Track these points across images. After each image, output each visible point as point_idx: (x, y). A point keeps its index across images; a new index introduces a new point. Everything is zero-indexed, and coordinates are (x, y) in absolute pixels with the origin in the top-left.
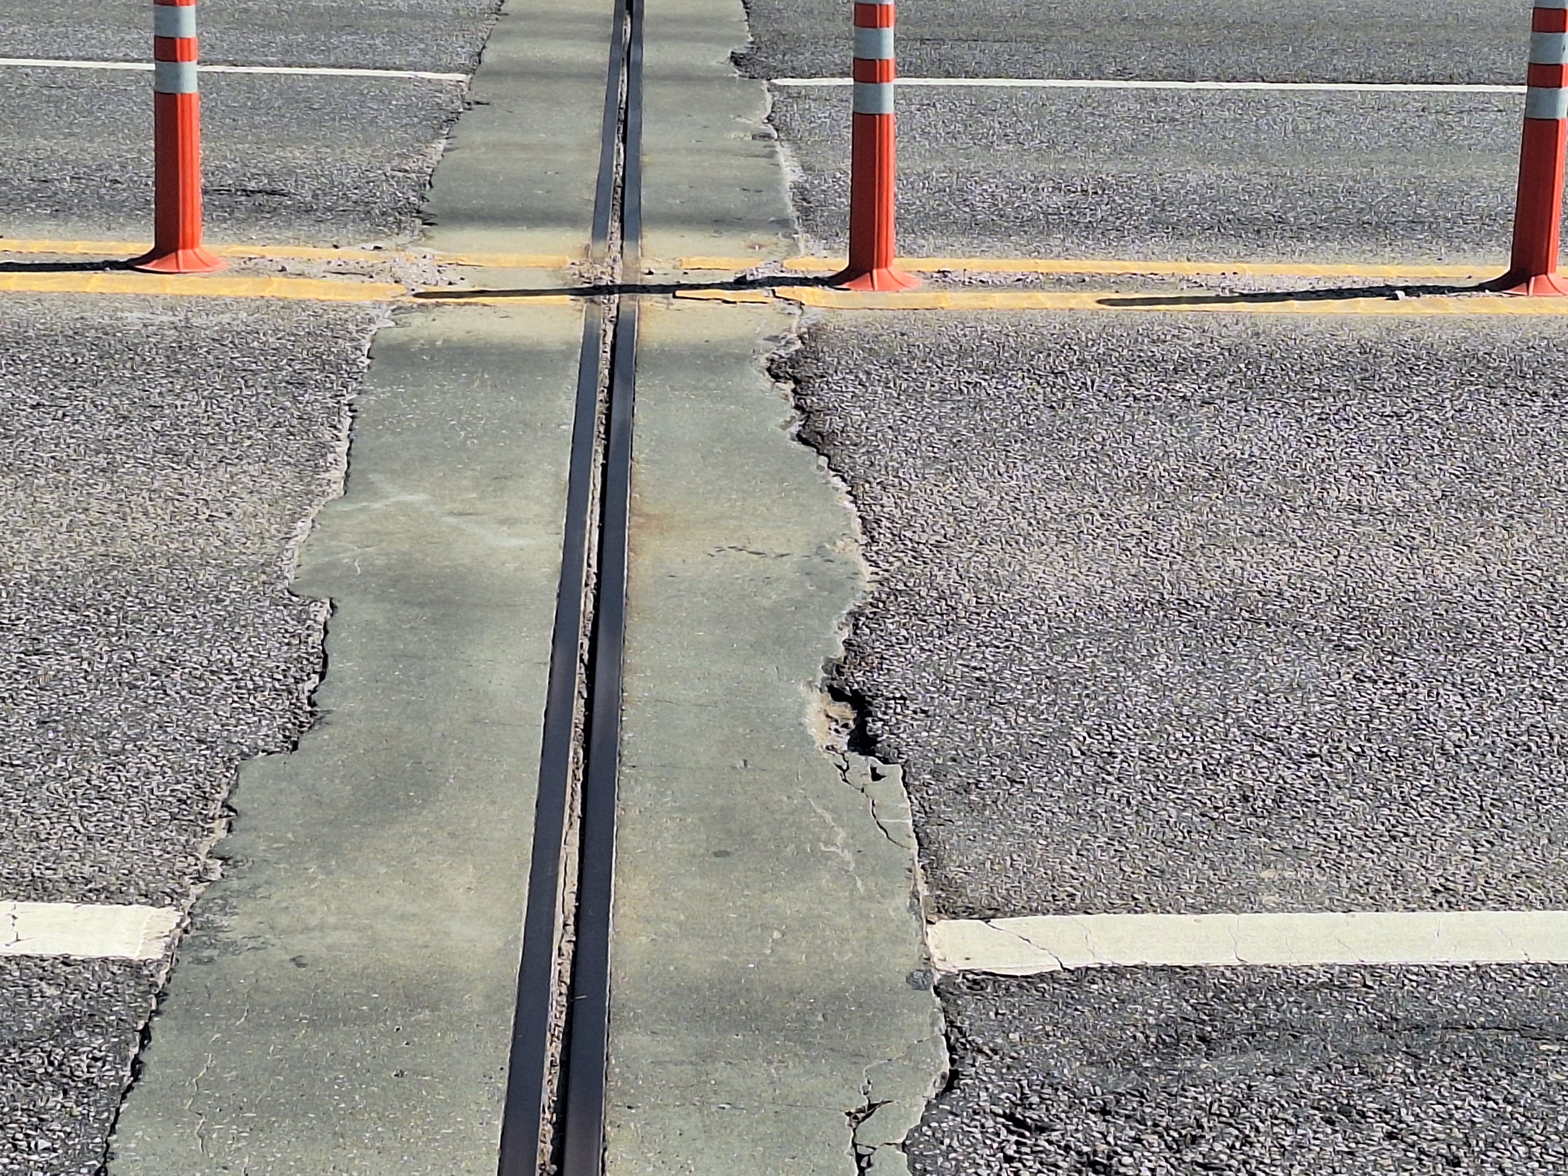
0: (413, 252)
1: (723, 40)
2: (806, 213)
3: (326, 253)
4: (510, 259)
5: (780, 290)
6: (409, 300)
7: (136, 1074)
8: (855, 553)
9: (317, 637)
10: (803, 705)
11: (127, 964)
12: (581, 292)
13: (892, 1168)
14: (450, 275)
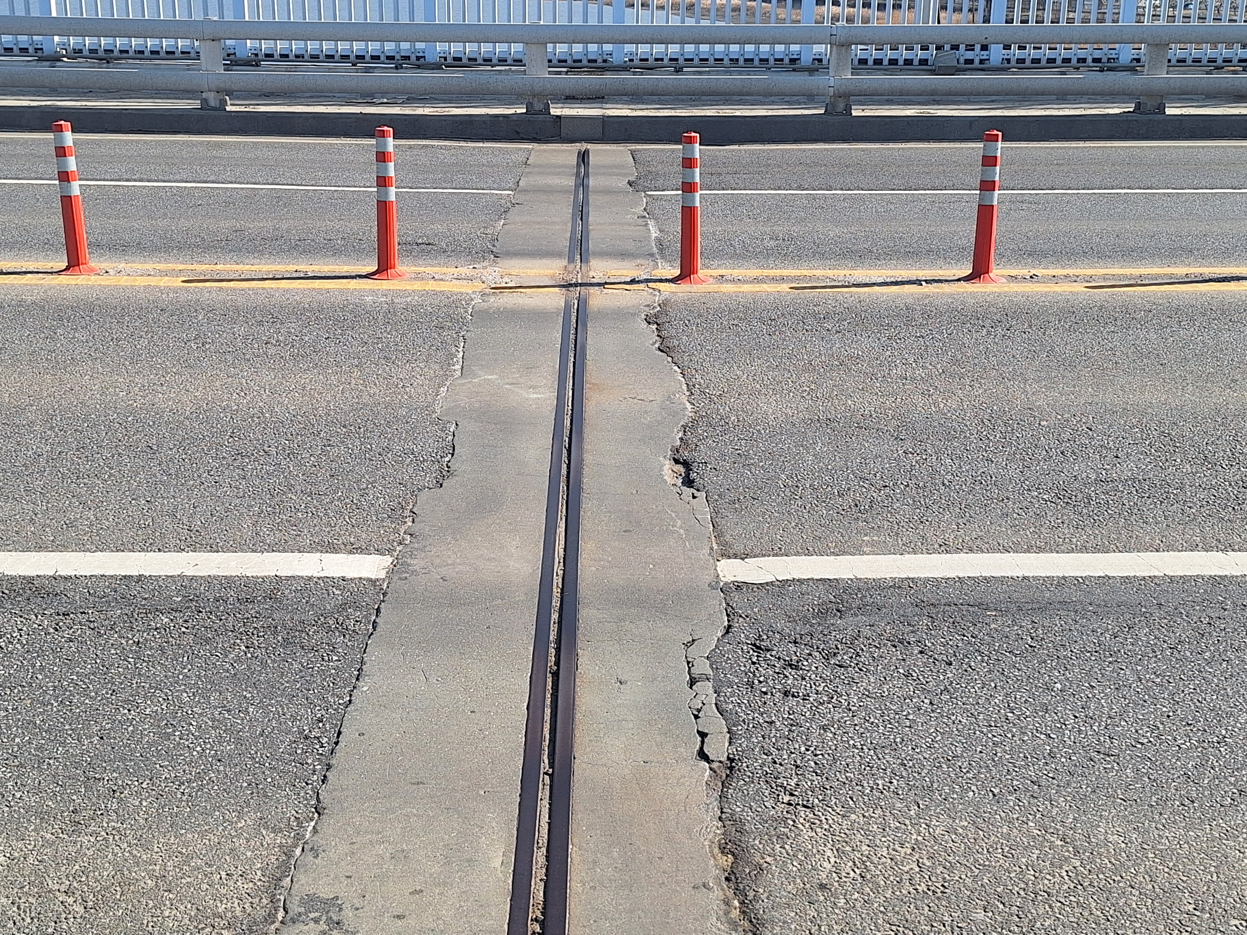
0: (490, 269)
1: (625, 175)
2: (661, 249)
3: (452, 270)
4: (532, 272)
5: (650, 284)
6: (488, 291)
7: (374, 628)
8: (684, 399)
9: (450, 438)
10: (663, 466)
11: (370, 580)
12: (563, 286)
13: (703, 667)
14: (506, 279)
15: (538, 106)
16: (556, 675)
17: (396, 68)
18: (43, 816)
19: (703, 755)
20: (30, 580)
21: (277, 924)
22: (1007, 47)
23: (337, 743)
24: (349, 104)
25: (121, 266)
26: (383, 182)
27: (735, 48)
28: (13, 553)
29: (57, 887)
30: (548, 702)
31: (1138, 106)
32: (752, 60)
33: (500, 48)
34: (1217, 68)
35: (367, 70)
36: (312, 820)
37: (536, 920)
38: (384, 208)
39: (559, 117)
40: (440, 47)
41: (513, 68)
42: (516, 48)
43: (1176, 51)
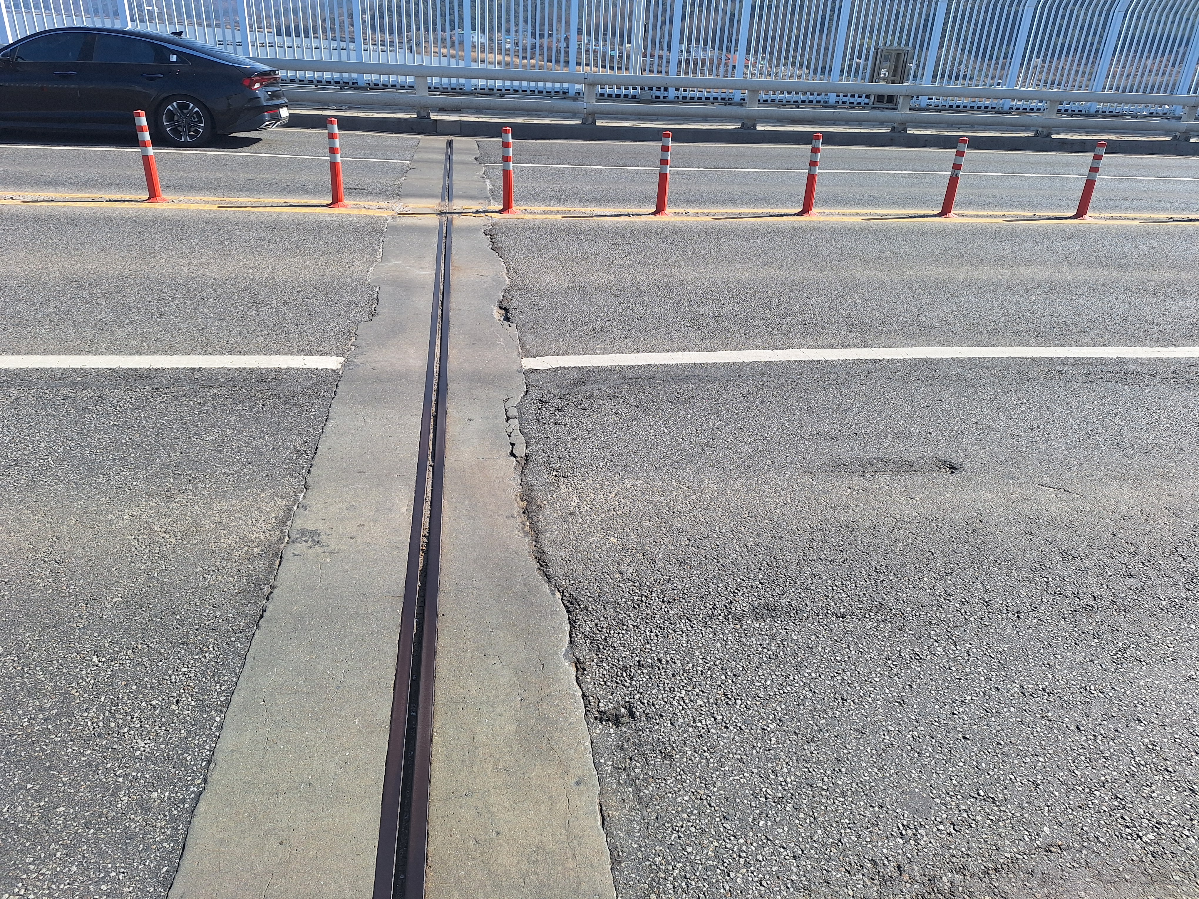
0: (397, 204)
1: (473, 154)
2: (493, 195)
3: (375, 203)
4: (420, 206)
5: (487, 214)
6: (396, 215)
7: (335, 395)
8: (505, 276)
9: (376, 295)
10: (493, 310)
11: (332, 370)
12: (438, 214)
13: (513, 411)
14: (406, 209)
15: (424, 114)
16: (436, 417)
17: (341, 89)
18: (150, 494)
19: (512, 454)
20: (136, 370)
21: (284, 544)
22: (677, 90)
23: (315, 453)
24: (314, 109)
25: (181, 198)
26: (333, 151)
27: (533, 84)
28: (125, 356)
29: (159, 530)
30: (431, 431)
31: (743, 125)
32: (542, 92)
33: (401, 79)
34: (783, 105)
35: (324, 89)
36: (302, 492)
37: (425, 536)
38: (334, 166)
39: (435, 120)
40: (366, 77)
41: (409, 91)
42: (410, 79)
43: (763, 95)
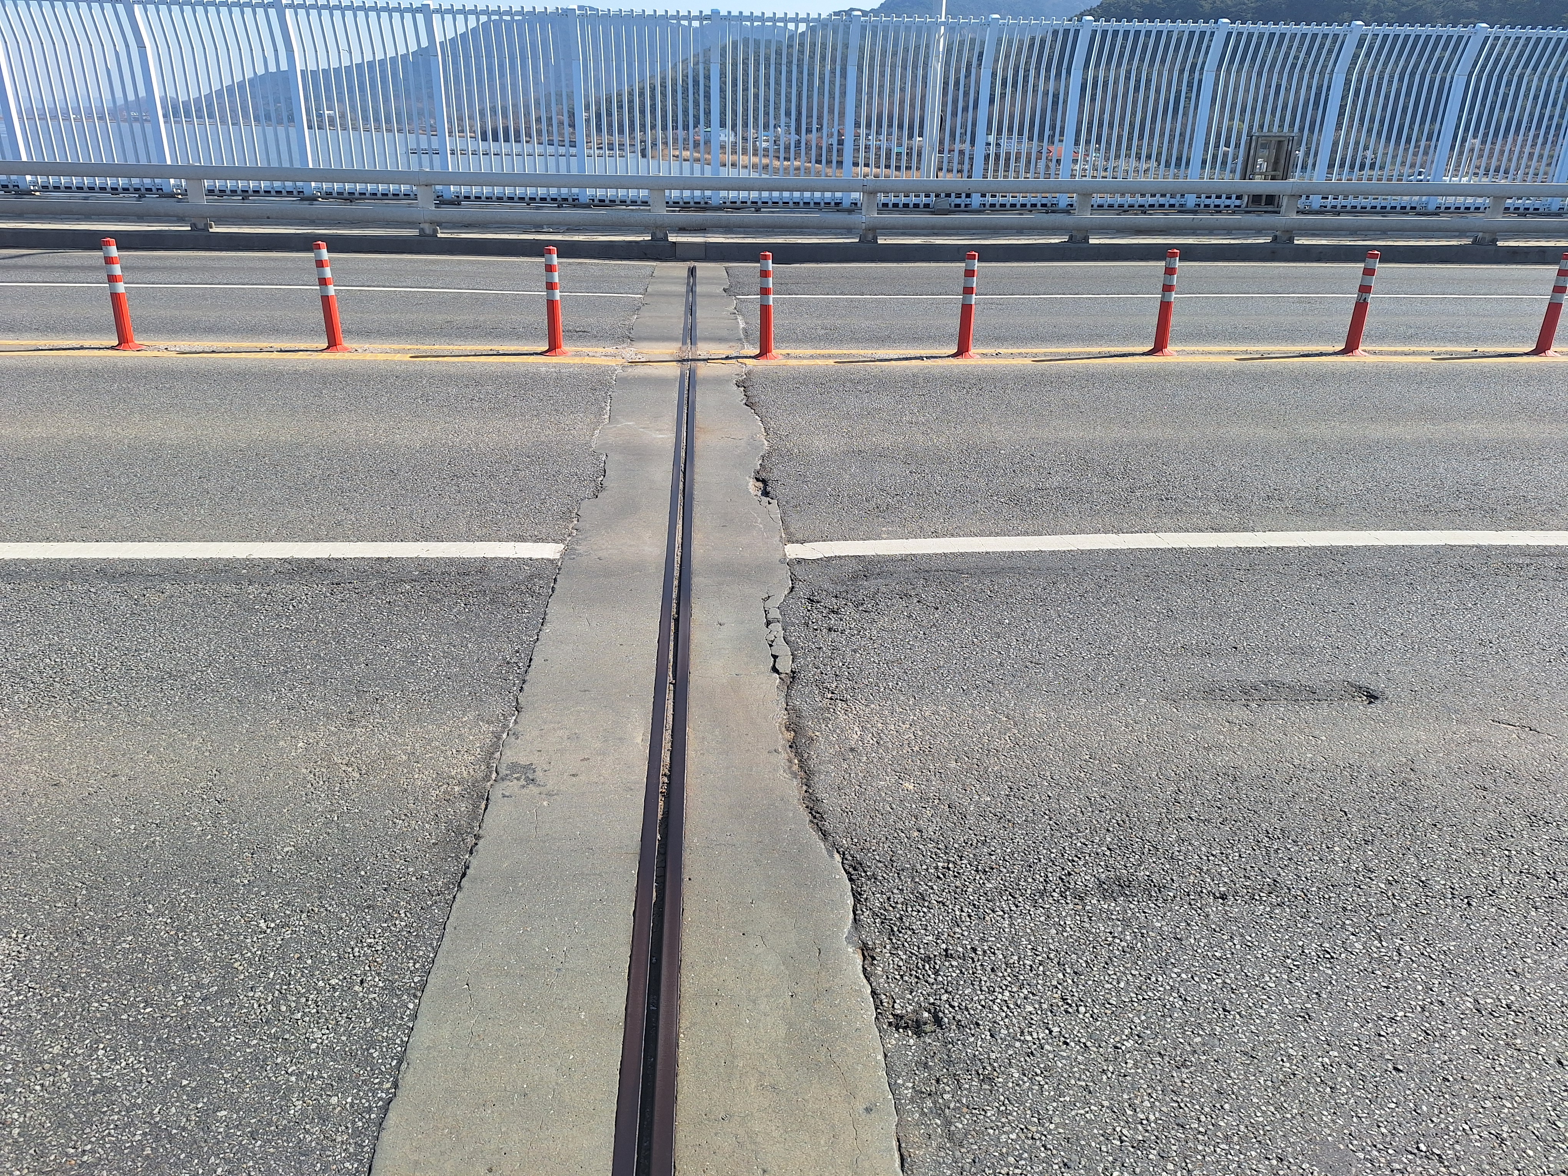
0: (627, 349)
1: (722, 284)
2: (747, 336)
3: (601, 350)
4: (657, 351)
5: (739, 359)
6: (626, 364)
7: (553, 591)
8: (763, 438)
9: (602, 465)
10: (748, 482)
11: (549, 560)
12: (679, 361)
13: (775, 614)
14: (639, 356)
15: (660, 235)
16: (677, 621)
17: (558, 207)
18: (328, 716)
19: (775, 670)
20: (312, 561)
21: (491, 782)
22: (983, 196)
23: (529, 666)
24: (525, 232)
25: (366, 346)
26: (550, 286)
27: (796, 194)
28: (299, 543)
29: (340, 761)
30: (672, 638)
31: (1071, 237)
32: (809, 203)
33: (632, 193)
34: (1125, 211)
35: (538, 208)
36: (513, 715)
37: (665, 775)
38: (552, 305)
39: (674, 243)
40: (589, 192)
41: (642, 208)
42: (643, 193)
43: (1097, 199)
